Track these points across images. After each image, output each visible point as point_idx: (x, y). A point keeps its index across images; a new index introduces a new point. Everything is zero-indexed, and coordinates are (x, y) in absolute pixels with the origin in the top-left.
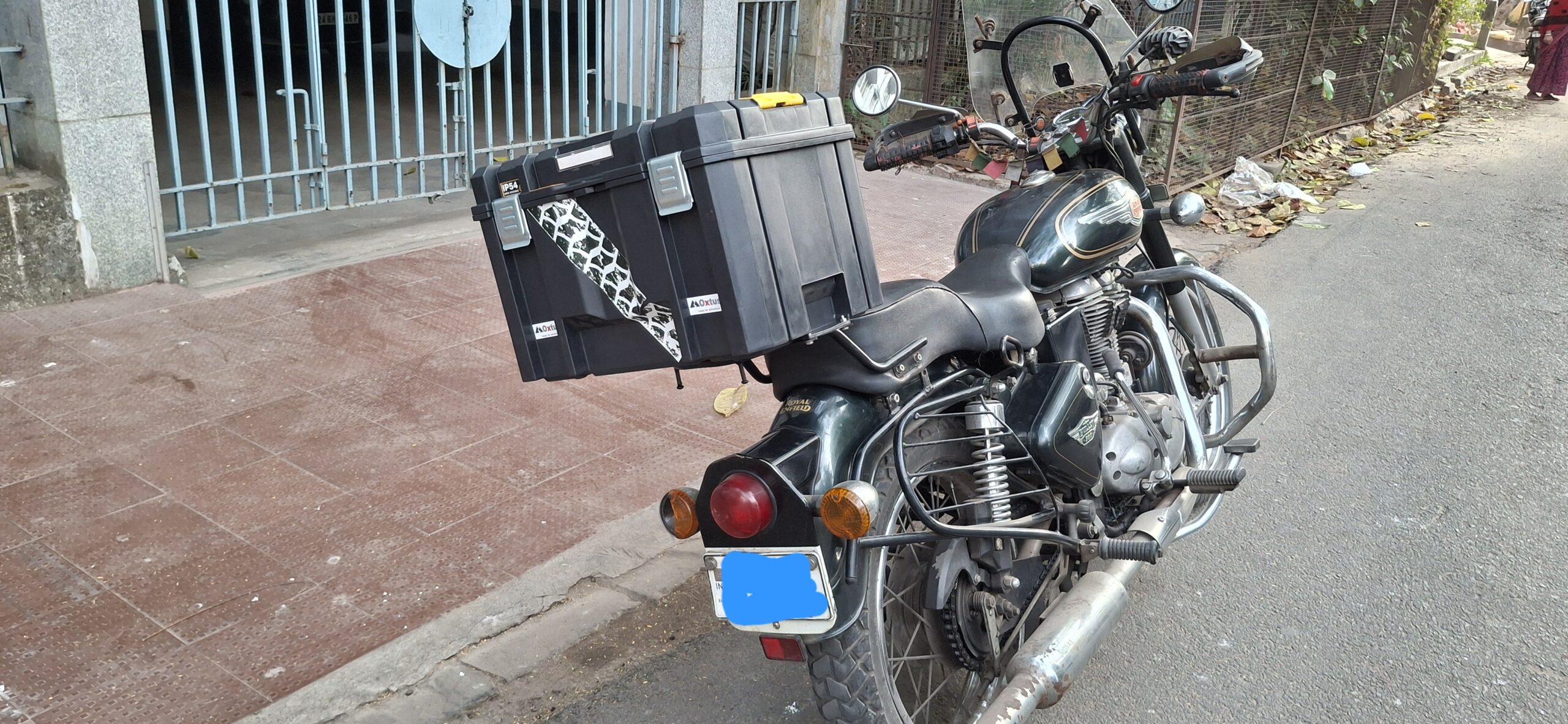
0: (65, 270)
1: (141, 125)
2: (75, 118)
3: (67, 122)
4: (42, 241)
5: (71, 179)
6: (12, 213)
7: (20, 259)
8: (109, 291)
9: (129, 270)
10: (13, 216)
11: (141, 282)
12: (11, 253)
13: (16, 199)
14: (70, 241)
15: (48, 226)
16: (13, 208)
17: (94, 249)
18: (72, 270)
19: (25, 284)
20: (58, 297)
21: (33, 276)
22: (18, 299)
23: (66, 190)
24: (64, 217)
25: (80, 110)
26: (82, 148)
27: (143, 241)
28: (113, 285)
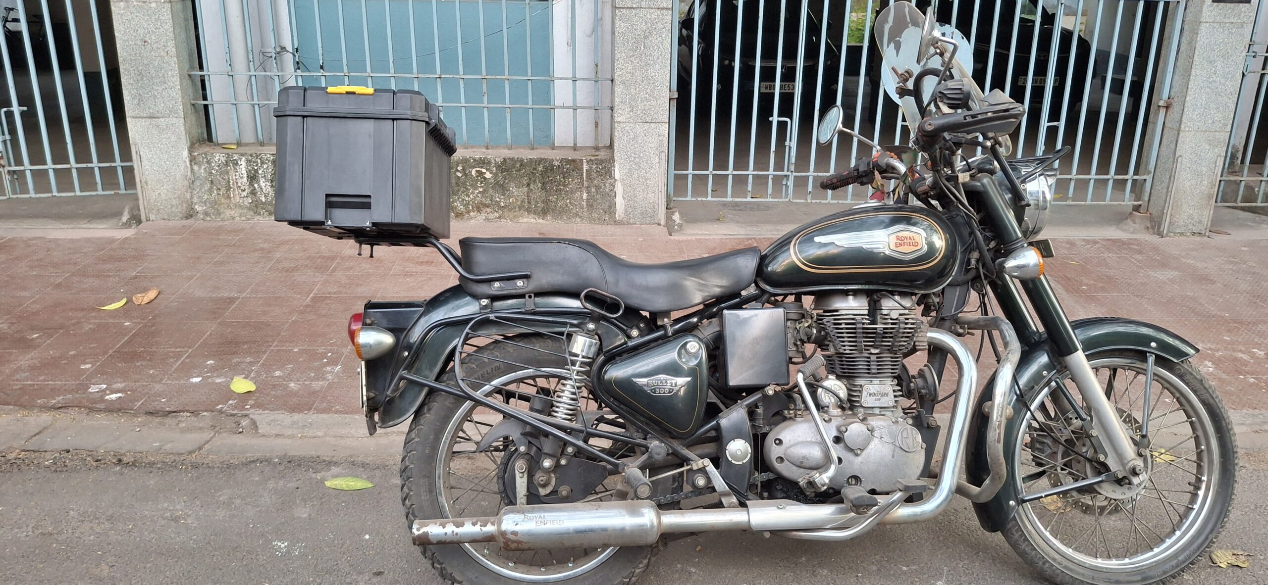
0: (607, 207)
1: (661, 129)
2: (624, 121)
3: (619, 122)
4: (598, 188)
5: (617, 156)
6: (584, 169)
7: (585, 196)
8: (628, 224)
9: (642, 214)
10: (585, 171)
11: (648, 222)
12: (581, 191)
13: (588, 162)
14: (611, 190)
15: (602, 180)
16: (585, 167)
17: (624, 198)
18: (610, 207)
19: (585, 210)
20: (602, 221)
21: (590, 206)
22: (580, 217)
23: (614, 161)
24: (610, 176)
25: (628, 116)
26: (625, 138)
27: (652, 198)
28: (631, 221)
